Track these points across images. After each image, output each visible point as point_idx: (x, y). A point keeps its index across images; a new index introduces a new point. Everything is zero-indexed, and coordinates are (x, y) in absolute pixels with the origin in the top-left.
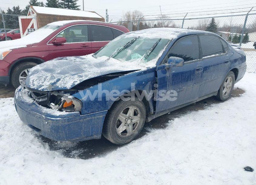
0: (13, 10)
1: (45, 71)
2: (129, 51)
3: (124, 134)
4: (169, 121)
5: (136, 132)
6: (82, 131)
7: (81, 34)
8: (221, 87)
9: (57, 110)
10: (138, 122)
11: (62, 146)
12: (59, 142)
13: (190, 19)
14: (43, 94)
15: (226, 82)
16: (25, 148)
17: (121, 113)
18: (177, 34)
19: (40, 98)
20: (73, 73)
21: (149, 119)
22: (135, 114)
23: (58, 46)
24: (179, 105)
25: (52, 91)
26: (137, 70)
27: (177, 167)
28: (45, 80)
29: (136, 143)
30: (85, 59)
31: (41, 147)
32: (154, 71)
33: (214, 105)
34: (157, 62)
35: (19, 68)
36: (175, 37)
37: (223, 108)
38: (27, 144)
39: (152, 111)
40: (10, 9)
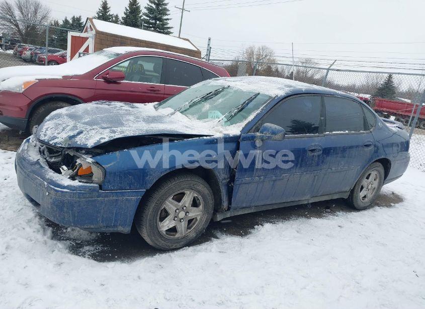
0: (71, 21)
1: (70, 117)
2: (207, 106)
3: (172, 233)
4: (256, 227)
5: (192, 234)
6: (99, 215)
7: (153, 70)
8: (357, 185)
9: (68, 177)
10: (199, 218)
11: (72, 237)
12: (69, 229)
13: (338, 70)
14: (57, 152)
15: (368, 178)
16: (15, 229)
17: (170, 199)
18: (287, 89)
19: (52, 157)
20: (105, 125)
21: (218, 216)
22: (195, 204)
23: (111, 84)
24: (274, 202)
25: (69, 148)
26: (206, 136)
27: (238, 299)
28: (63, 130)
29: (189, 251)
30: (137, 109)
31: (39, 231)
32: (235, 142)
33: (340, 213)
34: (243, 129)
35: (43, 110)
36: (281, 93)
37: (355, 220)
38: (20, 224)
39: (225, 204)
40: (68, 19)
